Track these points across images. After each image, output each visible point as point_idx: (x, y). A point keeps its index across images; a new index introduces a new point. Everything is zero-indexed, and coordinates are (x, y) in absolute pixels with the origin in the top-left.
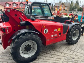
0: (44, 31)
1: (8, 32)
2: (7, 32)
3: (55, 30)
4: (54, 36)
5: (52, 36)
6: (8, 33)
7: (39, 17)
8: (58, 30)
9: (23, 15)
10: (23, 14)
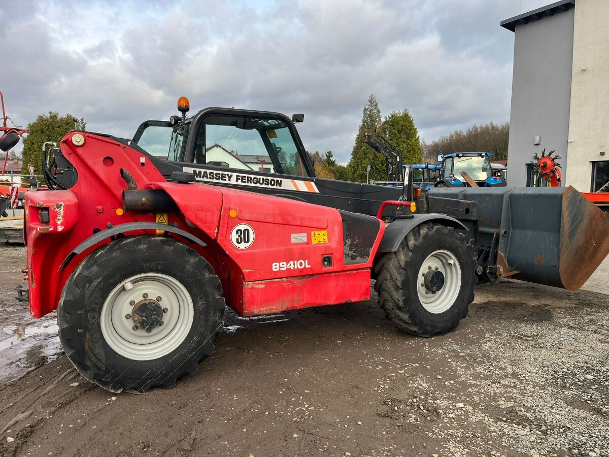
0: (234, 236)
1: (62, 224)
2: (56, 225)
3: (298, 238)
4: (288, 269)
5: (276, 267)
6: (60, 229)
7: (230, 177)
8: (314, 241)
9: (143, 164)
10: (143, 160)
